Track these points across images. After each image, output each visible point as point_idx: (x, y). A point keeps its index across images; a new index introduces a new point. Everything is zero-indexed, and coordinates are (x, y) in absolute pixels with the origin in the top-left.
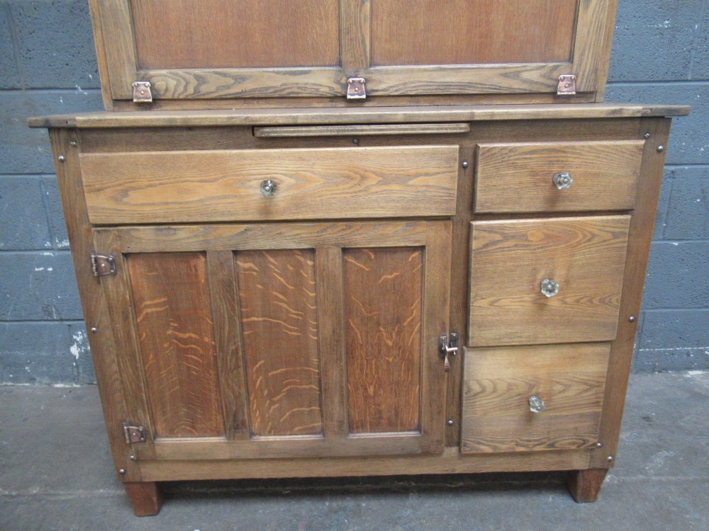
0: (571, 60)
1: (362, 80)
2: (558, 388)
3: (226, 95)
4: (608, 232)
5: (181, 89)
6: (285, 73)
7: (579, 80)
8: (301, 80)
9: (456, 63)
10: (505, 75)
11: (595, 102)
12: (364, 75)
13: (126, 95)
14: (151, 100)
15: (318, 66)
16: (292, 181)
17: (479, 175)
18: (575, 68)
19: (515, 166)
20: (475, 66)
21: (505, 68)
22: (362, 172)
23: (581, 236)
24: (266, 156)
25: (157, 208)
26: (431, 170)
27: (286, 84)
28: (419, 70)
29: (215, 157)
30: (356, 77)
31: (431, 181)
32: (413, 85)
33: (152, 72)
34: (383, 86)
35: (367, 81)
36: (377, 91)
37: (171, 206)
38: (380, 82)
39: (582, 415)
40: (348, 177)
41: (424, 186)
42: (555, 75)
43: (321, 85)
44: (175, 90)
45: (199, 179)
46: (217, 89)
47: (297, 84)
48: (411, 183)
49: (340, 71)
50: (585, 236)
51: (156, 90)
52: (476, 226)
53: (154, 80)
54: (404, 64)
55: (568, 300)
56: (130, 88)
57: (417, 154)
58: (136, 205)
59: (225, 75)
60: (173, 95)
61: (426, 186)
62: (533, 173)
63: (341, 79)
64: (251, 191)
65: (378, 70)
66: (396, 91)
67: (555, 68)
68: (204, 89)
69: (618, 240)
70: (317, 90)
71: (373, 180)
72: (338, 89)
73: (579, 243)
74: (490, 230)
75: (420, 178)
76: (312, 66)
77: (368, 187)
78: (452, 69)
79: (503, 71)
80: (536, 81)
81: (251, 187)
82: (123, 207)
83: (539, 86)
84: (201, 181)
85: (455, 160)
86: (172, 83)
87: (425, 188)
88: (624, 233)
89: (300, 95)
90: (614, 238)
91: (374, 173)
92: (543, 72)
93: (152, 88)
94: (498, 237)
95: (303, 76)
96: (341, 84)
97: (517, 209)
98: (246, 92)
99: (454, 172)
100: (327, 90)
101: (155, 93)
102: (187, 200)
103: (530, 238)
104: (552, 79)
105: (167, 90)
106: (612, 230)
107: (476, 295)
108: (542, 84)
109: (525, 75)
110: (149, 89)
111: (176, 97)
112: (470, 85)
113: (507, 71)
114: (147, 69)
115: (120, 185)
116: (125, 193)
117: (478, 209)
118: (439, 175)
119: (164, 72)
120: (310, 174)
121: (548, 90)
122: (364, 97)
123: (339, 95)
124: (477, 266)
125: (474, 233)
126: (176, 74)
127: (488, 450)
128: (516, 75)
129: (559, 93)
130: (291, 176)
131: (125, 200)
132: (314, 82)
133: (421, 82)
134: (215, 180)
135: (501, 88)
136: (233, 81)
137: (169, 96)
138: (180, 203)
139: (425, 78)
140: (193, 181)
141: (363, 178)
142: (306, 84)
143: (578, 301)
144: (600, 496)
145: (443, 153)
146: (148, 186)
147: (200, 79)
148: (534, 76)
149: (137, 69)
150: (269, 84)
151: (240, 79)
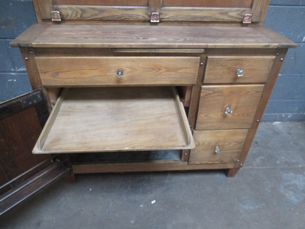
0: (251, 7)
1: (158, 13)
2: (227, 143)
3: (95, 19)
4: (254, 91)
5: (74, 15)
6: (123, 9)
7: (253, 17)
8: (130, 13)
9: (200, 6)
10: (222, 14)
11: (258, 26)
12: (159, 11)
13: (48, 17)
14: (60, 20)
15: (138, 6)
16: (129, 70)
17: (207, 69)
18: (252, 11)
19: (222, 66)
20: (209, 8)
21: (222, 10)
22: (159, 67)
23: (243, 92)
24: (118, 60)
25: (72, 80)
26: (188, 66)
27: (123, 15)
28: (184, 10)
29: (96, 59)
30: (155, 12)
31: (187, 71)
32: (180, 16)
33: (60, 7)
34: (167, 17)
35: (160, 14)
36: (164, 19)
37: (78, 79)
38: (166, 15)
39: (234, 152)
40: (154, 69)
41: (184, 72)
42: (243, 14)
43: (139, 15)
44: (71, 16)
45: (89, 68)
46: (91, 16)
47: (128, 14)
48: (179, 71)
49: (148, 9)
50: (245, 92)
51: (62, 15)
52: (203, 88)
53: (61, 10)
54: (177, 6)
55: (235, 115)
56: (50, 14)
57: (182, 60)
58: (63, 78)
59: (94, 9)
60: (71, 18)
61: (185, 73)
62: (229, 69)
63: (148, 13)
64: (112, 74)
65: (165, 9)
66: (173, 19)
67: (244, 11)
68: (85, 15)
69: (258, 94)
70: (137, 17)
71: (163, 70)
72: (147, 17)
73: (243, 95)
74: (209, 89)
75: (183, 70)
76: (135, 6)
77: (161, 73)
78: (198, 10)
79: (221, 12)
80: (234, 16)
81: (112, 72)
82: (56, 79)
83: (235, 19)
84: (90, 69)
85: (198, 62)
86: (70, 12)
87: (184, 74)
88: (260, 91)
89: (129, 20)
90: (256, 93)
91: (164, 67)
92: (238, 12)
93: (61, 14)
94: (211, 92)
95: (131, 11)
96: (148, 15)
97: (220, 82)
98: (104, 17)
99: (197, 67)
100: (142, 18)
101: (62, 17)
102: (84, 77)
103: (224, 93)
104: (241, 16)
105: (67, 15)
106: (256, 90)
107: (200, 113)
108: (237, 18)
109: (230, 14)
110: (59, 15)
111: (72, 18)
112: (206, 17)
113: (223, 11)
114: (57, 4)
115: (55, 70)
116: (57, 74)
117: (205, 82)
118: (191, 69)
119: (66, 6)
120: (137, 67)
121: (240, 21)
122: (158, 21)
123: (147, 20)
124: (202, 102)
125: (202, 90)
126: (71, 8)
127: (198, 163)
128: (226, 13)
129: (244, 22)
130: (129, 68)
131: (58, 76)
132: (136, 14)
133: (184, 15)
134: (96, 69)
135: (219, 19)
136: (98, 12)
137: (68, 18)
138: (81, 78)
139: (186, 13)
140: (87, 69)
141: (159, 69)
142: (132, 15)
143: (239, 115)
144: (236, 175)
145: (193, 60)
146: (67, 71)
147: (83, 11)
148: (234, 14)
149: (53, 5)
150: (116, 14)
151: (102, 11)
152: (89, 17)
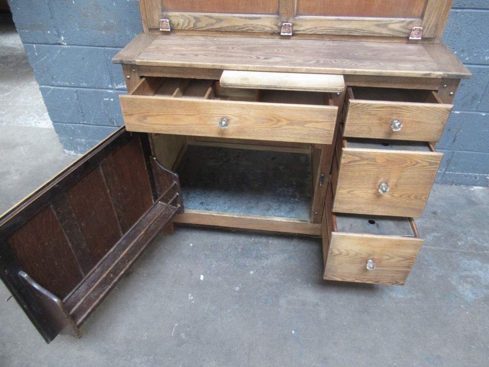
0: (422, 17)
1: (291, 24)
3: (211, 29)
5: (186, 24)
6: (246, 18)
7: (425, 31)
8: (255, 22)
9: (349, 15)
10: (378, 25)
11: (433, 43)
12: (292, 21)
13: (156, 26)
14: (169, 30)
15: (265, 14)
18: (424, 22)
20: (361, 18)
21: (378, 21)
27: (245, 25)
28: (325, 20)
30: (287, 22)
32: (321, 28)
33: (170, 14)
34: (302, 28)
35: (293, 25)
36: (299, 31)
37: (170, 126)
38: (301, 26)
42: (410, 26)
43: (266, 26)
44: (183, 25)
46: (207, 25)
47: (252, 25)
49: (278, 18)
51: (173, 25)
53: (171, 18)
54: (317, 15)
56: (158, 23)
58: (152, 124)
59: (211, 17)
63: (278, 23)
66: (310, 31)
67: (411, 22)
68: (199, 25)
70: (264, 29)
72: (276, 29)
76: (262, 14)
78: (346, 20)
79: (378, 23)
80: (397, 29)
83: (398, 33)
86: (181, 21)
89: (254, 31)
92: (402, 24)
93: (170, 23)
95: (256, 20)
96: (278, 26)
98: (222, 28)
100: (269, 29)
101: (172, 26)
102: (178, 124)
104: (408, 29)
105: (178, 25)
108: (401, 32)
109: (391, 26)
110: (168, 24)
111: (183, 28)
112: (356, 30)
113: (380, 23)
114: (167, 11)
115: (142, 113)
116: (145, 117)
119: (177, 14)
121: (404, 35)
122: (291, 34)
123: (276, 32)
126: (183, 16)
128: (385, 26)
129: (411, 38)
131: (146, 121)
132: (262, 24)
133: (326, 27)
135: (375, 33)
136: (215, 21)
137: (179, 27)
139: (328, 25)
142: (257, 25)
147: (197, 19)
148: (396, 27)
149: (162, 12)
150: (236, 24)
151: (220, 20)
152: (204, 27)
